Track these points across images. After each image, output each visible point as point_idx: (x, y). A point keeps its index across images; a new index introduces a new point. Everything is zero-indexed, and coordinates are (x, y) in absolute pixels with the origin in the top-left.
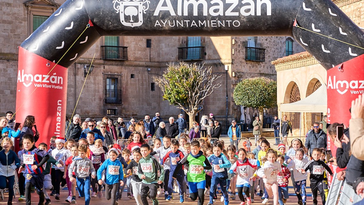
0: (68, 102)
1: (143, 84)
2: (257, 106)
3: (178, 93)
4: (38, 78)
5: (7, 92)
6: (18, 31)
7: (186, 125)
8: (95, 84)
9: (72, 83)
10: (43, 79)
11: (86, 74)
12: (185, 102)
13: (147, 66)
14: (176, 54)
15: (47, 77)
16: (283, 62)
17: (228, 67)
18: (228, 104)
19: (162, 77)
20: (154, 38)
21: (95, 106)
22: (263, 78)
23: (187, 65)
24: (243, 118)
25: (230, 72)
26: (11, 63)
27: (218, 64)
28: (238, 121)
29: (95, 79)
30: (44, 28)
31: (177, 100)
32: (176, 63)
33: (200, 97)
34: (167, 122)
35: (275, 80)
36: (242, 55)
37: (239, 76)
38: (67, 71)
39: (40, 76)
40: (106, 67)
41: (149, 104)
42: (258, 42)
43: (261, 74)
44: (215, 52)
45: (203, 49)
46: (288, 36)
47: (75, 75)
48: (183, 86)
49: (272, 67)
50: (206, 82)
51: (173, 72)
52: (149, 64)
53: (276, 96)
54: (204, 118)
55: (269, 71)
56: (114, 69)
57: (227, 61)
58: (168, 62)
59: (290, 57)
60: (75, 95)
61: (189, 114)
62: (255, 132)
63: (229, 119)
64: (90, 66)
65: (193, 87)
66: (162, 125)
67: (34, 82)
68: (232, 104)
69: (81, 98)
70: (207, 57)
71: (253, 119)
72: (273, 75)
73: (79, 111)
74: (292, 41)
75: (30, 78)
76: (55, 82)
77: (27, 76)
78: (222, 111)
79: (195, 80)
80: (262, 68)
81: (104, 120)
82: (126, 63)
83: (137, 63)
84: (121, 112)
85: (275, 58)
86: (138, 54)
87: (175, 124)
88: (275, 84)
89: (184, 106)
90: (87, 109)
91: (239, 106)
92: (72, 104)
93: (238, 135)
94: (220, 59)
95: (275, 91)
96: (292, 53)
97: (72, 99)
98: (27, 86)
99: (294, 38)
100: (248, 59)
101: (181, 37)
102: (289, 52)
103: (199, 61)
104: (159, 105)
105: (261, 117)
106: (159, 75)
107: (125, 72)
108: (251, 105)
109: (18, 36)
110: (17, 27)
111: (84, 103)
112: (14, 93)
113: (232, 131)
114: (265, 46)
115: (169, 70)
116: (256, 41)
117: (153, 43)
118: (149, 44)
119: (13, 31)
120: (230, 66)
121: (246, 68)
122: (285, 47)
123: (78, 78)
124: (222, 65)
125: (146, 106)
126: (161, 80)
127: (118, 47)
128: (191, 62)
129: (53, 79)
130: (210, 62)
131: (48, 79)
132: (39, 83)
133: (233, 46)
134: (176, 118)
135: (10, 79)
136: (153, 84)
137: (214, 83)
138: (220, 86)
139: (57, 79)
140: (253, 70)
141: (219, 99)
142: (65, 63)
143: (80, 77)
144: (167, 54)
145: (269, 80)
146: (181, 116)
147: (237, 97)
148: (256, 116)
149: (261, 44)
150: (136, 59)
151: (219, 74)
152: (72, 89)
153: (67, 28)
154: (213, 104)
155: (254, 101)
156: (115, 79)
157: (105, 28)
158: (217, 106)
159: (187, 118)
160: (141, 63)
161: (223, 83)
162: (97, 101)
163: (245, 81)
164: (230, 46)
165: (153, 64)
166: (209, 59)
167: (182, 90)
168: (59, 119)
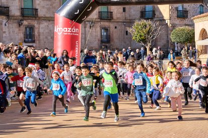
0: (81, 42)
1: (121, 32)
2: (184, 42)
3: (141, 36)
4: (65, 30)
5: (49, 38)
6: (54, 5)
7: (145, 53)
8: (95, 32)
9: (84, 32)
10: (68, 30)
11: (90, 27)
12: (144, 41)
13: (124, 22)
14: (139, 15)
15: (70, 29)
16: (198, 18)
17: (168, 22)
18: (168, 41)
19: (132, 28)
20: (127, 7)
21: (96, 44)
22: (187, 27)
23: (145, 21)
24: (176, 49)
25: (169, 24)
26: (51, 22)
27: (162, 20)
28: (174, 50)
29: (95, 30)
30: (68, 3)
31: (140, 40)
32: (139, 20)
33: (153, 38)
34: (135, 52)
35: (194, 28)
36: (175, 15)
37: (174, 26)
38: (81, 25)
39: (66, 29)
40: (102, 23)
41: (125, 43)
42: (184, 7)
43: (186, 25)
44: (161, 13)
45: (154, 12)
46: (200, 4)
47: (85, 27)
48: (143, 32)
49: (192, 21)
50: (156, 30)
51: (138, 25)
52: (125, 21)
53: (194, 37)
54: (154, 49)
55: (190, 23)
56: (106, 24)
57: (167, 18)
58: (135, 20)
59: (202, 15)
60: (85, 38)
61: (147, 47)
62: (183, 56)
63: (169, 50)
64: (93, 22)
65: (148, 33)
66: (132, 53)
67: (63, 32)
68: (170, 41)
69: (88, 40)
70: (156, 16)
71: (182, 49)
72: (193, 25)
73: (87, 47)
74: (203, 6)
75: (61, 30)
76: (75, 31)
77: (60, 29)
78: (165, 45)
79: (150, 29)
80: (186, 21)
81: (101, 52)
82: (112, 20)
83: (118, 20)
84: (110, 47)
85: (194, 16)
86: (119, 16)
87: (139, 53)
88: (194, 30)
89: (144, 43)
90: (92, 46)
91: (174, 43)
92: (83, 43)
93: (174, 58)
94: (163, 17)
95: (194, 34)
96: (203, 13)
97: (83, 40)
98: (60, 34)
99: (204, 5)
100: (178, 17)
101: (142, 6)
102: (201, 13)
103: (152, 19)
104: (130, 43)
105: (186, 48)
106: (130, 27)
107: (111, 26)
108: (181, 42)
109: (54, 8)
110: (54, 3)
111: (90, 43)
112: (53, 38)
113: (171, 56)
114: (188, 9)
115: (135, 24)
116: (183, 7)
117: (127, 10)
118: (124, 10)
119: (51, 5)
120: (169, 21)
121: (177, 21)
122: (199, 10)
123: (86, 29)
124: (164, 20)
125: (123, 44)
126: (131, 29)
127: (108, 12)
128: (147, 19)
129: (73, 30)
130: (158, 19)
131: (71, 30)
132: (66, 32)
133: (170, 10)
134: (140, 49)
135: (50, 31)
136: (127, 32)
137: (160, 30)
138: (163, 32)
139: (75, 30)
140: (181, 22)
141: (163, 39)
142: (80, 21)
143: (88, 29)
144: (134, 15)
145: (190, 28)
146: (142, 49)
147: (173, 38)
148: (183, 47)
149: (186, 9)
150: (118, 18)
151: (163, 25)
152: (84, 35)
153: (80, 3)
154: (160, 41)
155: (182, 39)
156: (106, 29)
157: (101, 2)
158: (162, 43)
159: (145, 49)
160: (120, 21)
161: (165, 30)
162: (97, 41)
163: (177, 29)
164: (168, 10)
165: (127, 21)
166: (157, 18)
167: (143, 34)
168: (77, 51)
